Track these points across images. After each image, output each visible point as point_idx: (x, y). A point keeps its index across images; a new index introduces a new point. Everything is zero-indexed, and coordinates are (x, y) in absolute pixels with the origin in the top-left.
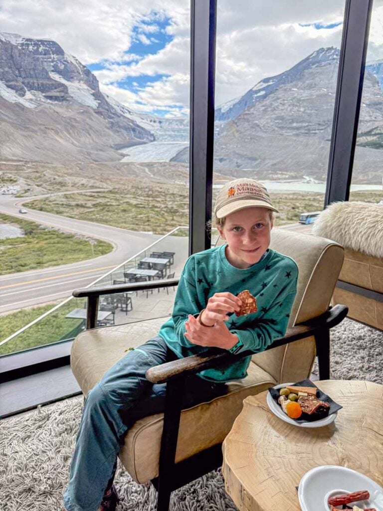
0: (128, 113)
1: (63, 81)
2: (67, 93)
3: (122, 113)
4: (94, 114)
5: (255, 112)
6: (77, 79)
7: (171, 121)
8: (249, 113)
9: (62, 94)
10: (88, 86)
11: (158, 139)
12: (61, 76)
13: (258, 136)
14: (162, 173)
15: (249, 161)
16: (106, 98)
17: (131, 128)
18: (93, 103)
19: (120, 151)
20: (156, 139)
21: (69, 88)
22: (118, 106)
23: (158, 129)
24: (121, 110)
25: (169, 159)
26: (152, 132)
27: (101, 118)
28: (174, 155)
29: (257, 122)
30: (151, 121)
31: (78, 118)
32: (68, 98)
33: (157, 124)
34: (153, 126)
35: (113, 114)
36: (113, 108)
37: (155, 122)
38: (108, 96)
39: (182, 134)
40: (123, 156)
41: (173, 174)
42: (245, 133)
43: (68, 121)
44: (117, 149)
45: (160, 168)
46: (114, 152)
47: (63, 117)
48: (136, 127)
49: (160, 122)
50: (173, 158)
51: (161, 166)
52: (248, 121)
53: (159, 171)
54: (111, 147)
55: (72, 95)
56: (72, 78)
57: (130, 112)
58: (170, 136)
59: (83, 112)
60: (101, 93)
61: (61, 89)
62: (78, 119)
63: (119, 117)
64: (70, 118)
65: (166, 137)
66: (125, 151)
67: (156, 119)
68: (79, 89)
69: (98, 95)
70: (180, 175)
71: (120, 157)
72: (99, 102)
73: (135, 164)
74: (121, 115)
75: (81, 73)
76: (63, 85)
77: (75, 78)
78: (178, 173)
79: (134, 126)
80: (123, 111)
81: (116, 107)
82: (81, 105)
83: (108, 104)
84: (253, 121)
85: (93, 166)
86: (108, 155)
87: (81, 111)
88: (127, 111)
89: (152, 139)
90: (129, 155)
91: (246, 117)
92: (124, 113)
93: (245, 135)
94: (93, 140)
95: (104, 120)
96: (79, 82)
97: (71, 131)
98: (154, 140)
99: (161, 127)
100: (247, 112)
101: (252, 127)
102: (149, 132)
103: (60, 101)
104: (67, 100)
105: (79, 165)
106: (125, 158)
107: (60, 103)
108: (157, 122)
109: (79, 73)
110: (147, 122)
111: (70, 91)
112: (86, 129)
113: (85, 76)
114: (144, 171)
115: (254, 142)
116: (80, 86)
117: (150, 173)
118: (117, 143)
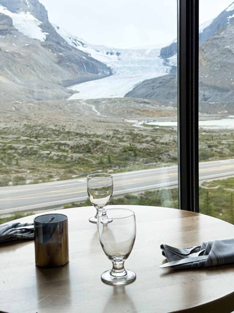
0: (82, 45)
1: (7, 13)
2: (11, 25)
3: (74, 46)
4: (42, 48)
5: (226, 36)
6: (23, 10)
7: (130, 52)
8: (219, 37)
9: (6, 27)
10: (35, 17)
11: (115, 72)
12: (5, 8)
13: (230, 64)
14: (111, 111)
15: (219, 93)
16: (56, 29)
17: (84, 62)
18: (41, 36)
19: (69, 88)
20: (113, 72)
21: (13, 20)
22: (70, 38)
23: (115, 62)
24: (73, 42)
25: (124, 94)
26: (108, 65)
27: (48, 52)
28: (131, 90)
29: (228, 47)
30: (107, 53)
31: (22, 52)
32: (12, 31)
33: (115, 56)
34: (110, 59)
35: (63, 47)
36: (64, 40)
37: (112, 54)
38: (58, 28)
39: (143, 65)
40: (72, 93)
41: (124, 111)
42: (214, 61)
43: (10, 56)
44: (65, 86)
45: (109, 105)
46: (62, 89)
47: (5, 52)
48: (90, 61)
49: (118, 54)
50: (129, 93)
51: (111, 103)
52: (217, 46)
53: (108, 108)
54: (60, 84)
55: (16, 28)
56: (18, 9)
57: (83, 44)
58: (129, 68)
59: (28, 46)
60: (50, 24)
61: (5, 21)
62: (22, 54)
63: (71, 50)
64: (13, 54)
65: (125, 70)
66: (74, 88)
67: (113, 51)
68: (25, 21)
69: (46, 27)
70: (133, 112)
71: (67, 94)
72: (48, 34)
73: (80, 101)
74: (73, 48)
75: (28, 3)
76: (7, 17)
77: (21, 9)
78: (131, 110)
79: (87, 59)
80: (75, 44)
81: (67, 39)
82: (27, 38)
83: (57, 36)
84: (224, 46)
85: (30, 105)
86: (54, 93)
87: (26, 45)
88: (80, 43)
89: (108, 73)
90: (78, 92)
91: (214, 42)
92: (77, 46)
93: (214, 63)
94: (38, 76)
95: (52, 54)
96: (26, 13)
97: (13, 68)
98: (111, 74)
99: (119, 59)
100: (216, 36)
101: (222, 53)
102: (106, 65)
103: (3, 35)
104: (11, 34)
105: (15, 105)
106: (74, 95)
107: (4, 37)
108: (115, 54)
109: (26, 4)
110: (102, 54)
111: (14, 23)
112: (31, 65)
113: (32, 6)
114: (90, 109)
115: (225, 70)
116: (27, 17)
117: (96, 111)
118: (66, 79)
